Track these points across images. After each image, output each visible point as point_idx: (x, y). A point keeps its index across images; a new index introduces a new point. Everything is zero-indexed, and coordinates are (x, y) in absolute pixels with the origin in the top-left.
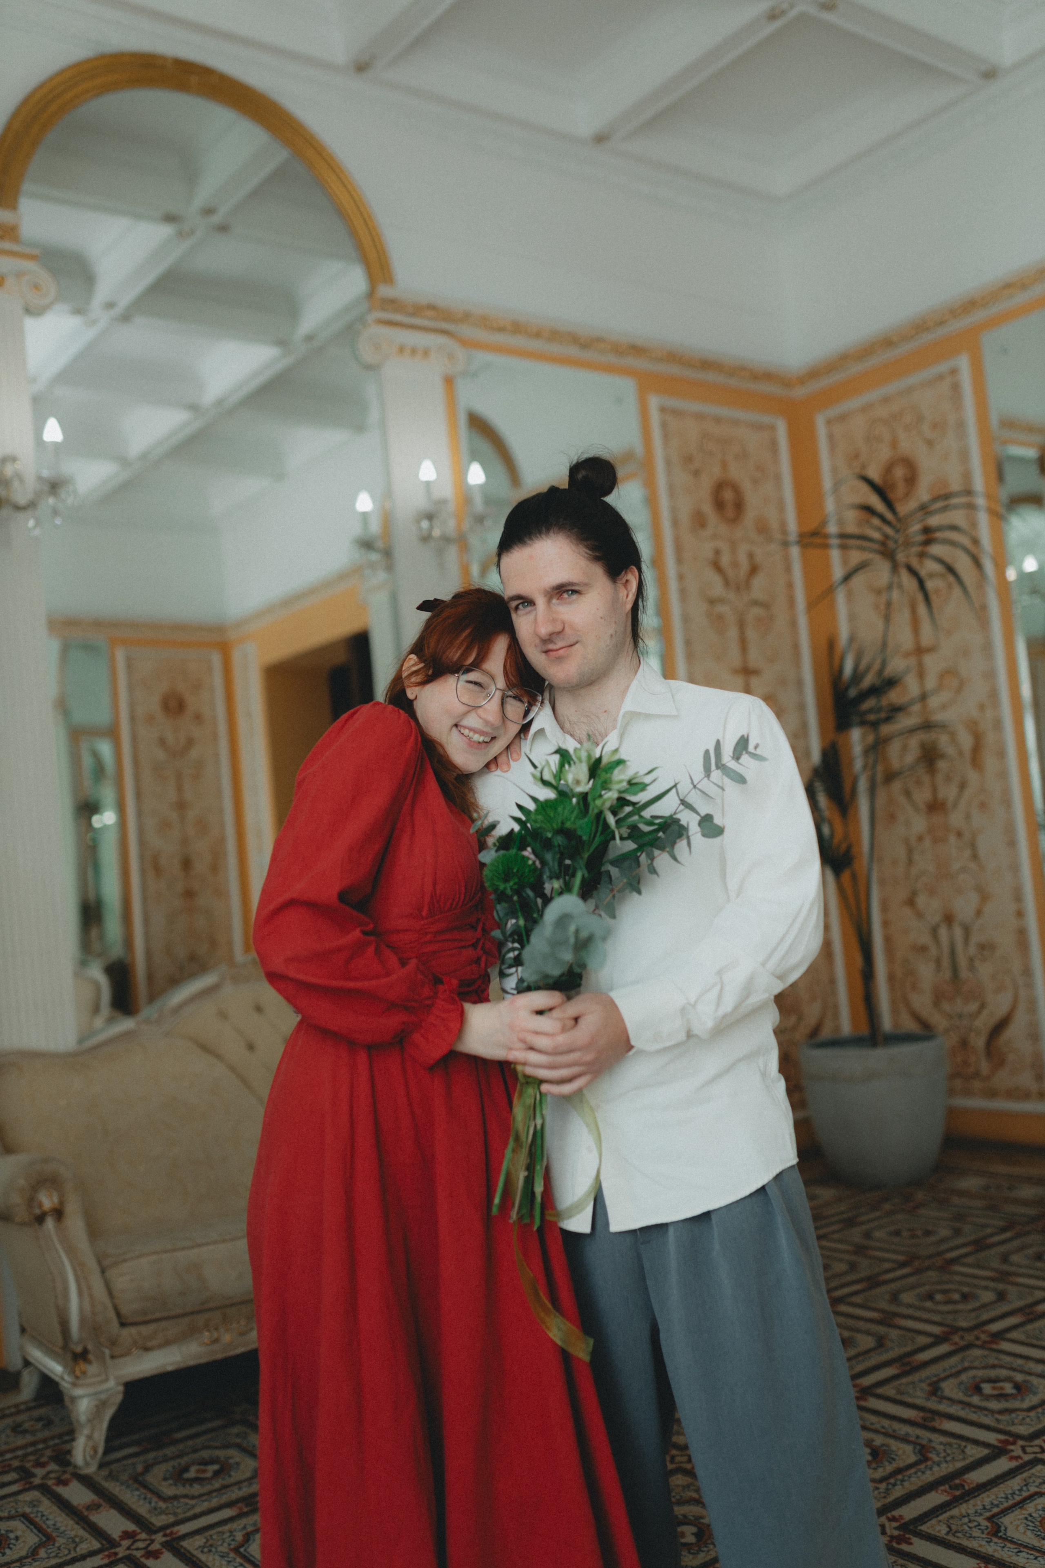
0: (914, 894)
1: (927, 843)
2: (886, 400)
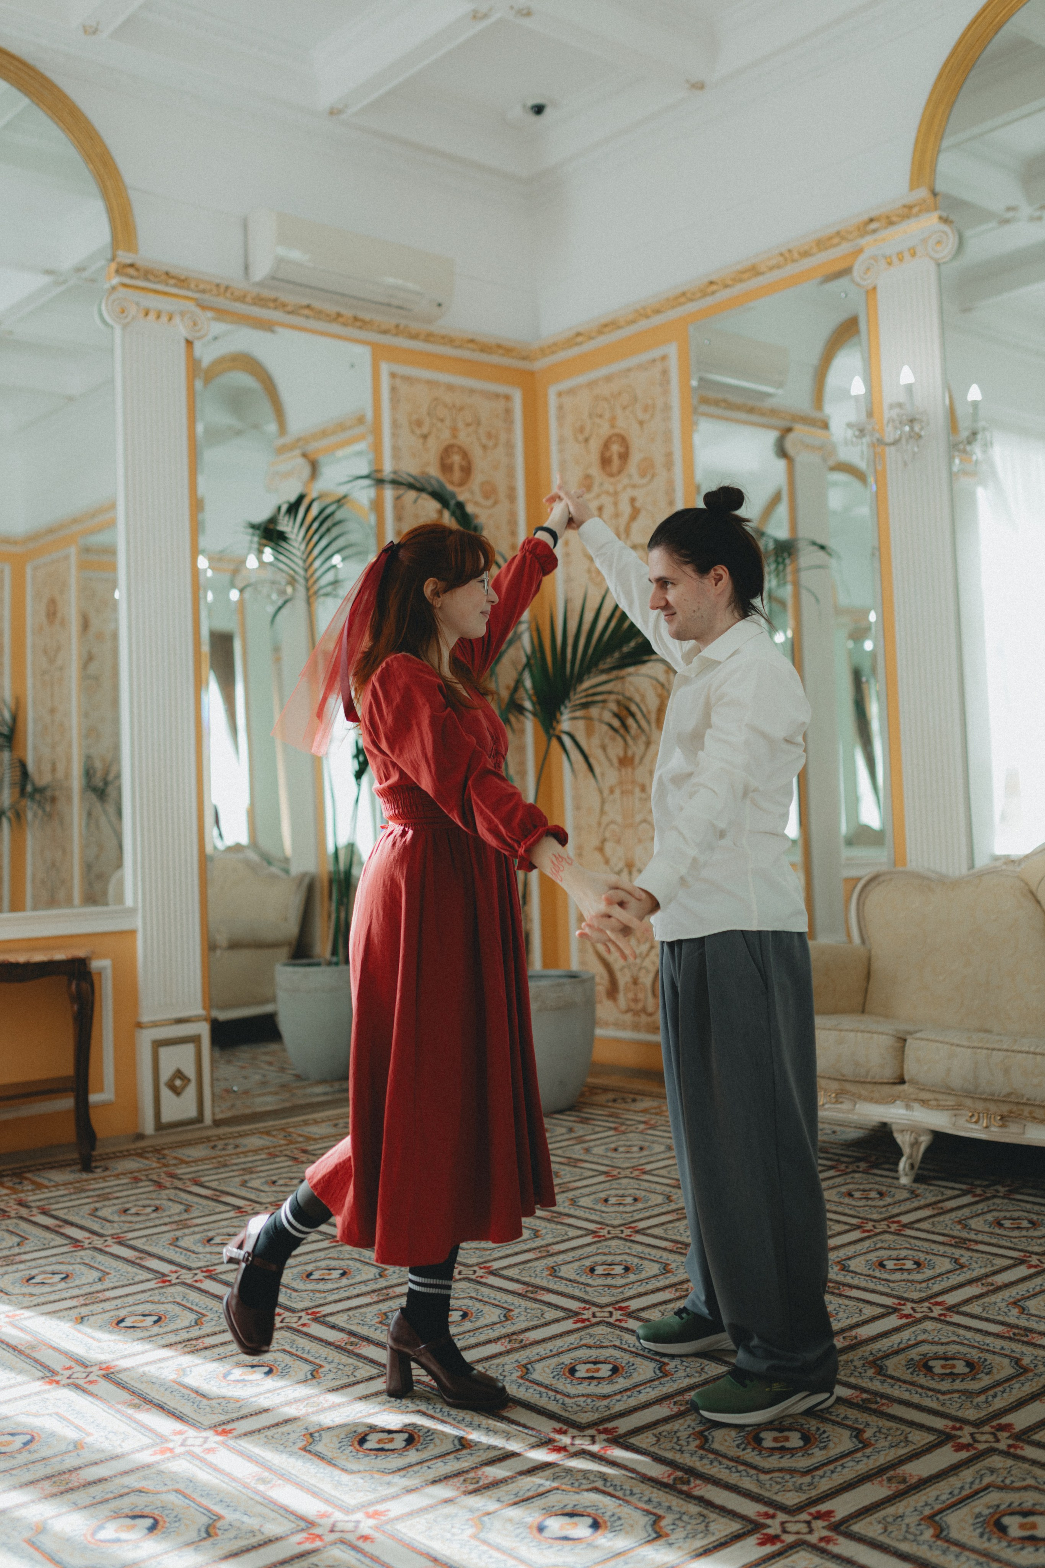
0: (604, 841)
1: (617, 792)
2: (608, 379)
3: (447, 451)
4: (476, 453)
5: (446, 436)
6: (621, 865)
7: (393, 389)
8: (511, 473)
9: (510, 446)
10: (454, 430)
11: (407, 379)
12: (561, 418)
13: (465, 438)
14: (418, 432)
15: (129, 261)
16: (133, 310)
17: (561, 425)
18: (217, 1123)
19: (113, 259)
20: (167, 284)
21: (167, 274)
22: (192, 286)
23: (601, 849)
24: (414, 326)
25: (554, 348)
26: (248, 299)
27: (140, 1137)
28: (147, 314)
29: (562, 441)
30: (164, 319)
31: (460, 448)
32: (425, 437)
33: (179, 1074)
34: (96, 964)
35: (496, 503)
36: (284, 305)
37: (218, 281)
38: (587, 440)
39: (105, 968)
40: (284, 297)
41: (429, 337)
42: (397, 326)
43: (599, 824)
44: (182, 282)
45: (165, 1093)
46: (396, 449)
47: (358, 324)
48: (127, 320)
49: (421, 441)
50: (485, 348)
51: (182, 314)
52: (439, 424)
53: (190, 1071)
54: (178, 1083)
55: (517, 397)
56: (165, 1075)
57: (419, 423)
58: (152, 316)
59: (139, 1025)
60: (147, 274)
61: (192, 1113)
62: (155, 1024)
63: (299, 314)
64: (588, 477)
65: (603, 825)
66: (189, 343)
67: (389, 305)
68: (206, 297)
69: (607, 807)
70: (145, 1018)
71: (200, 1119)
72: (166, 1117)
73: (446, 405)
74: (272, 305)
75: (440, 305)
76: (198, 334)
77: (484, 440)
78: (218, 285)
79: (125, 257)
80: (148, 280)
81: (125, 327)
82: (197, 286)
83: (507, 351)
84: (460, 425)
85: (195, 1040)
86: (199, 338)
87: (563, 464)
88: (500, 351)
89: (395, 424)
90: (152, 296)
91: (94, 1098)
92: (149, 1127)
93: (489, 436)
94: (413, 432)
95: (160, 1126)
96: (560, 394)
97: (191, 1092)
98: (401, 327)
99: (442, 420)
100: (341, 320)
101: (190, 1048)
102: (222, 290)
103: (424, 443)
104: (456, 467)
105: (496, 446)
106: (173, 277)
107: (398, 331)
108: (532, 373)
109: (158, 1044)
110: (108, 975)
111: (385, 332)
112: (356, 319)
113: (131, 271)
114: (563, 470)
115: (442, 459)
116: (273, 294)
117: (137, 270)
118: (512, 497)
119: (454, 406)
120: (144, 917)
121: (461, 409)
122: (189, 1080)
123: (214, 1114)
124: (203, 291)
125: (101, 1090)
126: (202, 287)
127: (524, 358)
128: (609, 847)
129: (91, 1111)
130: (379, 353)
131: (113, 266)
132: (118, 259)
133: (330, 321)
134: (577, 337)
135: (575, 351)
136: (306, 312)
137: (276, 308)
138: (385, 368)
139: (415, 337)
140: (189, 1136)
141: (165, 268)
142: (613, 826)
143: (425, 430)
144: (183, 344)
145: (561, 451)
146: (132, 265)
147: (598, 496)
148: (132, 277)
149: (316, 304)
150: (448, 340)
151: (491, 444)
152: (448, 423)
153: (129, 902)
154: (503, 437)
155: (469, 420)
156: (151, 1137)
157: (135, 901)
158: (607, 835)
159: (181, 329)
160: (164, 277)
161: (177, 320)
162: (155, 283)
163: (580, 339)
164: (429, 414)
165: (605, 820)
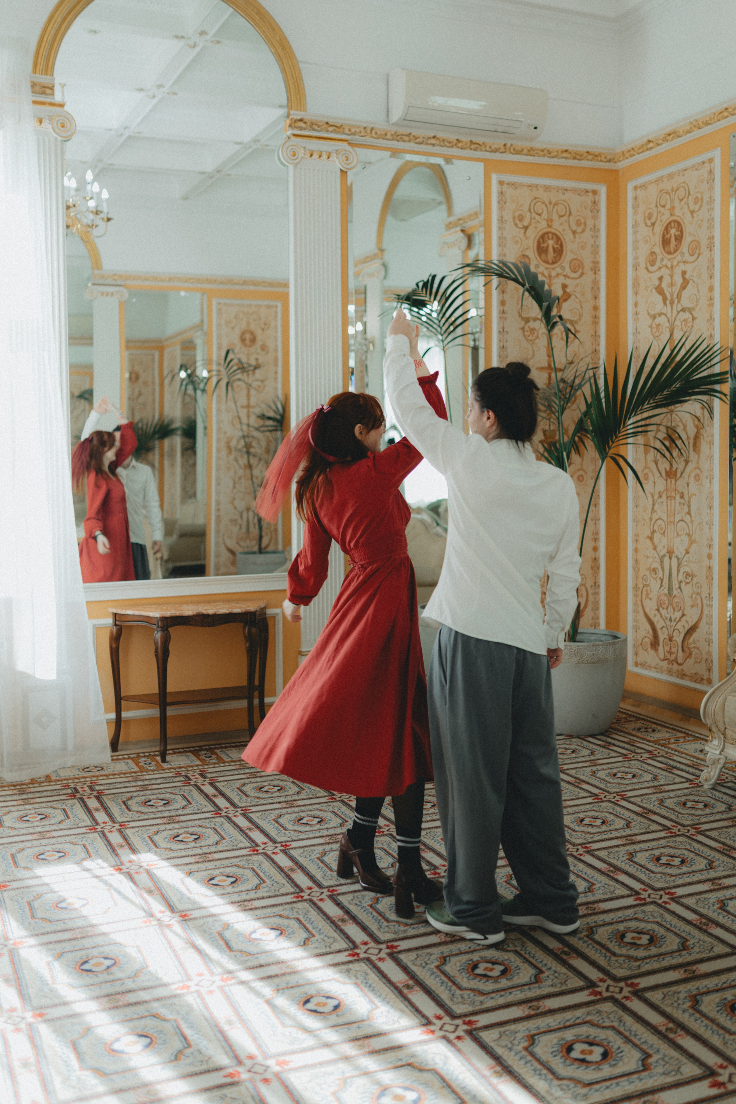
3: (543, 237)
4: (567, 237)
5: (543, 225)
6: (664, 551)
7: (501, 193)
8: (595, 251)
9: (596, 230)
10: (550, 222)
11: (512, 185)
12: (635, 207)
13: (557, 226)
14: (520, 225)
15: (299, 118)
16: (301, 153)
17: (635, 213)
19: (288, 116)
20: (328, 131)
21: (327, 123)
22: (347, 131)
23: (651, 538)
24: (519, 144)
25: (632, 152)
26: (389, 136)
28: (311, 155)
29: (635, 225)
30: (324, 157)
31: (553, 234)
32: (526, 228)
34: (270, 614)
35: (582, 274)
36: (416, 138)
37: (365, 125)
38: (653, 224)
39: (277, 615)
40: (415, 132)
41: (531, 152)
42: (505, 145)
43: (651, 519)
44: (338, 128)
46: (502, 239)
47: (473, 147)
48: (298, 160)
49: (523, 231)
50: (577, 156)
51: (337, 152)
52: (538, 217)
55: (603, 190)
57: (521, 218)
58: (316, 156)
59: (300, 655)
60: (313, 125)
63: (427, 144)
64: (653, 253)
65: (654, 520)
66: (343, 173)
67: (496, 131)
68: (357, 137)
69: (656, 507)
70: (304, 648)
73: (543, 203)
74: (406, 138)
75: (536, 128)
76: (350, 166)
77: (574, 228)
78: (365, 128)
79: (296, 114)
80: (314, 130)
81: (296, 165)
82: (350, 130)
83: (596, 156)
84: (555, 217)
86: (350, 169)
87: (635, 242)
88: (590, 157)
89: (501, 220)
90: (315, 141)
91: (267, 700)
93: (578, 223)
94: (516, 225)
96: (635, 188)
98: (508, 146)
99: (540, 215)
100: (460, 145)
102: (369, 131)
103: (525, 233)
104: (551, 249)
105: (583, 231)
106: (332, 126)
107: (505, 149)
108: (617, 171)
110: (280, 620)
111: (495, 151)
112: (472, 142)
113: (301, 124)
114: (636, 248)
115: (539, 244)
116: (407, 131)
117: (305, 123)
118: (595, 270)
119: (550, 203)
121: (556, 204)
124: (354, 134)
126: (353, 130)
127: (609, 161)
128: (657, 536)
130: (490, 167)
131: (288, 122)
132: (291, 117)
133: (452, 147)
134: (649, 144)
135: (647, 154)
136: (433, 141)
137: (409, 141)
138: (495, 178)
139: (519, 152)
141: (326, 120)
142: (659, 522)
143: (526, 224)
144: (339, 173)
145: (635, 233)
146: (301, 120)
147: (660, 268)
148: (301, 129)
149: (440, 135)
150: (547, 152)
151: (579, 230)
152: (545, 216)
154: (590, 223)
155: (561, 214)
158: (656, 528)
159: (337, 164)
160: (325, 126)
161: (334, 157)
162: (319, 131)
163: (651, 145)
164: (530, 210)
165: (655, 516)
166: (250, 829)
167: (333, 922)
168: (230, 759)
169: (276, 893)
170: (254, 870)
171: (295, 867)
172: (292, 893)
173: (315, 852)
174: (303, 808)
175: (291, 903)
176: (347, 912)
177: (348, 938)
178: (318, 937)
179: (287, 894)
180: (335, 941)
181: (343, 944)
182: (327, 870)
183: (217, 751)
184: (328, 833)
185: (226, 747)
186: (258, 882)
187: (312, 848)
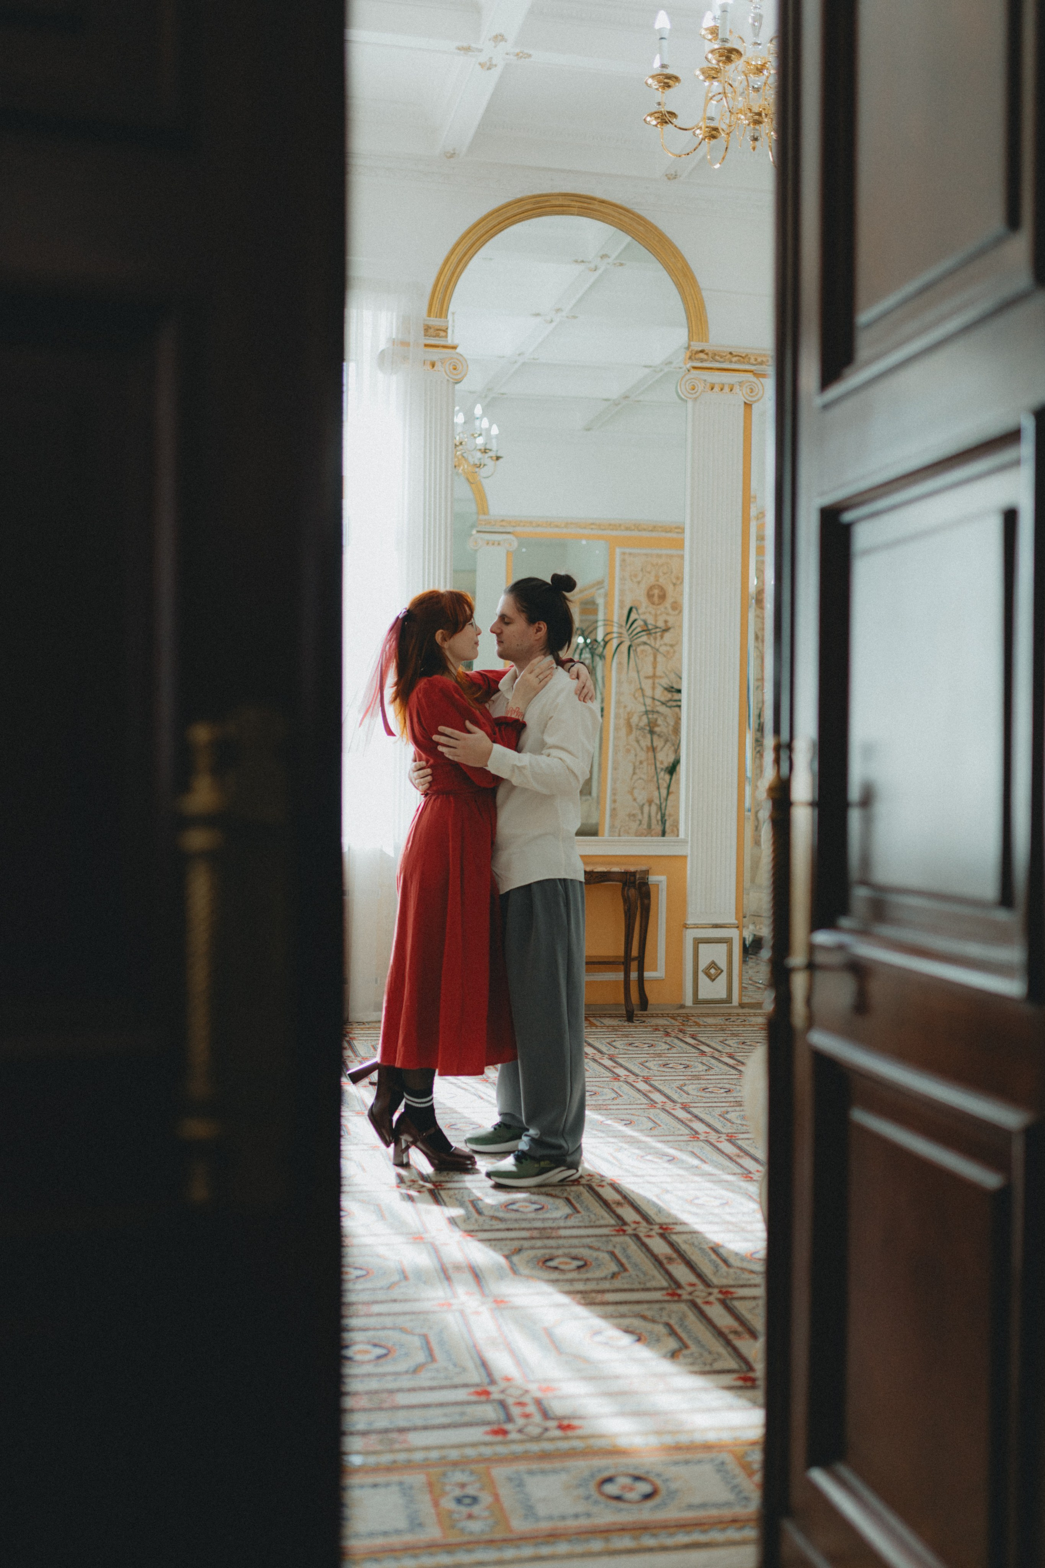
15: (700, 349)
16: (701, 386)
18: (742, 1006)
19: (688, 349)
21: (731, 353)
22: (752, 361)
27: (682, 1007)
28: (712, 388)
30: (727, 389)
33: (713, 965)
34: (653, 879)
39: (661, 882)
44: (743, 359)
45: (702, 977)
48: (698, 394)
51: (742, 384)
53: (723, 964)
54: (713, 971)
56: (702, 965)
58: (717, 389)
59: (685, 926)
60: (714, 356)
61: (723, 995)
62: (697, 926)
66: (747, 406)
70: (690, 921)
71: (729, 1000)
72: (701, 996)
76: (755, 398)
79: (697, 346)
80: (715, 361)
81: (695, 400)
82: (755, 360)
85: (728, 941)
86: (756, 401)
90: (717, 373)
91: (647, 974)
92: (689, 1001)
95: (696, 1001)
97: (723, 978)
101: (723, 947)
106: (736, 356)
109: (698, 942)
110: (663, 887)
113: (702, 356)
117: (707, 354)
120: (692, 847)
122: (722, 971)
123: (740, 999)
124: (760, 363)
125: (655, 970)
126: (759, 360)
129: (645, 982)
131: (688, 354)
132: (692, 348)
140: (717, 1011)
141: (730, 350)
144: (742, 407)
146: (702, 351)
148: (702, 361)
153: (682, 835)
156: (688, 1007)
157: (686, 835)
159: (741, 396)
160: (728, 357)
161: (737, 389)
162: (721, 363)
166: (614, 1067)
167: (682, 1121)
168: (602, 1025)
169: (632, 1103)
170: (613, 1089)
171: (653, 1090)
172: (646, 1104)
173: (675, 1084)
174: (671, 1059)
175: (644, 1109)
176: (696, 1117)
177: (692, 1129)
178: (664, 1126)
179: (641, 1104)
180: (679, 1129)
181: (687, 1131)
182: (684, 1094)
183: (591, 1019)
184: (692, 1074)
185: (600, 1017)
186: (616, 1096)
187: (673, 1081)
